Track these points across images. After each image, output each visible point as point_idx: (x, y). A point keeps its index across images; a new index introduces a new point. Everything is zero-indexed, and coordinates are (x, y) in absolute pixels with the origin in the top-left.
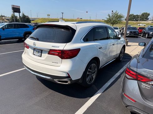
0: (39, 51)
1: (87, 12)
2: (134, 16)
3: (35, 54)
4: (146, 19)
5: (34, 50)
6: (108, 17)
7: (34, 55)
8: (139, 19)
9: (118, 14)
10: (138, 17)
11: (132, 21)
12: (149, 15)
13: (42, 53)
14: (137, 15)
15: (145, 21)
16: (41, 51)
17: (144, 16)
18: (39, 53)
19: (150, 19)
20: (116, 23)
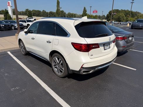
3: (106, 48)
5: (104, 46)
13: (109, 44)
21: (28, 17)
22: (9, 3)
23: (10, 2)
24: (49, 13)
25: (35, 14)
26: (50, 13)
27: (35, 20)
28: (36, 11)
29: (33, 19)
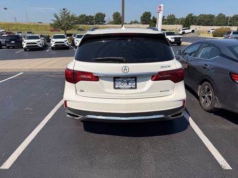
0: (130, 79)
1: (6, 9)
2: (87, 17)
3: (121, 86)
4: (102, 21)
5: (114, 81)
6: (55, 19)
7: (119, 88)
8: (94, 21)
9: (69, 13)
10: (92, 19)
11: (86, 24)
12: (105, 16)
13: (136, 81)
14: (90, 16)
15: (101, 24)
16: (134, 79)
17: (98, 17)
18: (129, 84)
19: (106, 22)
20: (70, 28)
21: (183, 27)
22: (160, 7)
23: (162, 5)
24: (231, 18)
25: (202, 21)
26: (234, 17)
27: (193, 31)
28: (205, 16)
29: (190, 31)
